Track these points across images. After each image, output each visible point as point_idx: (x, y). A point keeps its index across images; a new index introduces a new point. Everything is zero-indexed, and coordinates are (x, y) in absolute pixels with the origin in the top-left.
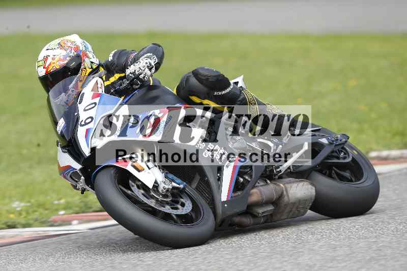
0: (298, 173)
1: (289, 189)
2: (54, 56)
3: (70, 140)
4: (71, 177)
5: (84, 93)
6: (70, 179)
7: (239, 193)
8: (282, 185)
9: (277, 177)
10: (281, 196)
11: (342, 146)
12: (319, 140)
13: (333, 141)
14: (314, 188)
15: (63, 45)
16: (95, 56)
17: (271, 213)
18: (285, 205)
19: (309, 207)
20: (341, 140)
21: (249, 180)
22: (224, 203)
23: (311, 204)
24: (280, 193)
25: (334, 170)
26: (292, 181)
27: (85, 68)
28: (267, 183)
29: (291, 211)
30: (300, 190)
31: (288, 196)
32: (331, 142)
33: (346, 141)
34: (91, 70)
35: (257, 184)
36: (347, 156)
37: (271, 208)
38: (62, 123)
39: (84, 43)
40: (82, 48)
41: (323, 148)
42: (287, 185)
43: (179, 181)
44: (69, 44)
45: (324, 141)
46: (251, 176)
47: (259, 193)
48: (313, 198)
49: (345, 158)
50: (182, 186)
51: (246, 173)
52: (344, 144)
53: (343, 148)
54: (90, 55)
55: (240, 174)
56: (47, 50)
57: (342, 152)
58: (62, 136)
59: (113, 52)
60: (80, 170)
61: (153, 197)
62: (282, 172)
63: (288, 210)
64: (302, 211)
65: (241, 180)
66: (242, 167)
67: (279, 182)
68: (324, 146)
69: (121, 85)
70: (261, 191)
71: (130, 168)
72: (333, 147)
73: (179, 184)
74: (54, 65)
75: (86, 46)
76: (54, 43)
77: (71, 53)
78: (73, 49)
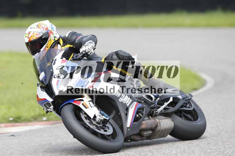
0: (166, 114)
1: (161, 123)
2: (34, 32)
3: (47, 85)
4: (45, 105)
6: (44, 106)
7: (136, 123)
8: (157, 120)
10: (156, 126)
11: (188, 101)
13: (185, 98)
14: (173, 123)
15: (39, 26)
16: (57, 33)
17: (150, 135)
18: (158, 131)
19: (169, 133)
20: (188, 97)
21: (142, 116)
22: (128, 128)
23: (170, 132)
24: (156, 124)
25: (183, 113)
26: (163, 118)
27: (51, 40)
28: (149, 118)
29: (160, 135)
30: (166, 123)
31: (160, 126)
32: (184, 98)
33: (191, 98)
34: (54, 41)
35: (145, 119)
36: (191, 107)
37: (150, 132)
38: (42, 75)
39: (52, 25)
40: (50, 29)
41: (179, 101)
42: (160, 120)
43: (106, 115)
44: (43, 26)
45: (180, 97)
46: (142, 114)
47: (146, 124)
48: (172, 129)
49: (189, 108)
50: (108, 118)
51: (140, 112)
53: (189, 102)
54: (54, 33)
55: (138, 112)
56: (31, 28)
57: (188, 104)
58: (42, 82)
59: (69, 32)
60: (52, 102)
62: (158, 113)
63: (159, 134)
64: (166, 135)
65: (138, 116)
66: (139, 109)
67: (156, 118)
68: (180, 100)
69: (77, 57)
70: (147, 122)
71: (81, 106)
72: (184, 101)
73: (106, 117)
74: (33, 37)
75: (53, 27)
76: (35, 25)
77: (43, 31)
78: (45, 29)
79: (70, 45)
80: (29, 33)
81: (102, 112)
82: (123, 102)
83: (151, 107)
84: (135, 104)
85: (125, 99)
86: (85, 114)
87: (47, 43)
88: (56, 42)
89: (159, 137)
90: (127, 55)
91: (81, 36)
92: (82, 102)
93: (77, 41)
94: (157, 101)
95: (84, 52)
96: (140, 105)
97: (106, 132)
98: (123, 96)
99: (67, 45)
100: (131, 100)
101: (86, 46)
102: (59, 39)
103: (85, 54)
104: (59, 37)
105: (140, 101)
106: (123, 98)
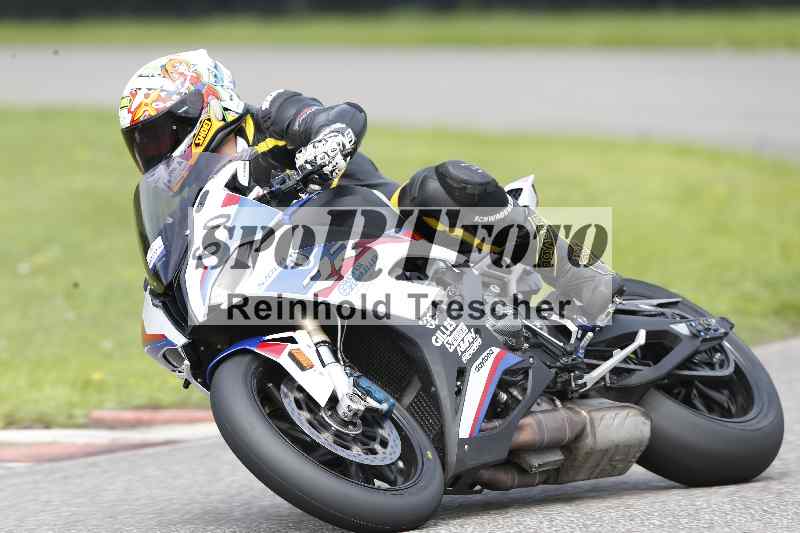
0: (620, 391)
1: (597, 422)
2: (149, 90)
3: (170, 284)
4: (164, 356)
5: (207, 192)
6: (162, 359)
7: (496, 423)
8: (584, 413)
9: (576, 395)
10: (579, 436)
11: (715, 343)
12: (672, 326)
13: (699, 332)
14: (648, 423)
15: (170, 70)
16: (235, 97)
17: (555, 467)
18: (587, 453)
19: (635, 459)
20: (715, 331)
21: (520, 398)
22: (462, 442)
24: (579, 427)
25: (697, 388)
27: (209, 120)
28: (556, 406)
29: (597, 465)
30: (619, 426)
32: (695, 332)
33: (726, 334)
34: (222, 123)
35: (535, 408)
36: (725, 364)
37: (557, 457)
38: (157, 246)
39: (215, 68)
40: (207, 78)
42: (594, 414)
43: (380, 393)
44: (182, 68)
45: (682, 329)
46: (524, 390)
47: (535, 427)
48: (646, 442)
50: (384, 407)
51: (514, 384)
52: (721, 338)
53: (719, 345)
54: (224, 94)
55: (503, 385)
56: (140, 76)
58: (154, 273)
59: (274, 94)
60: (184, 347)
61: (325, 427)
62: (589, 386)
63: (591, 462)
64: (620, 466)
65: (504, 397)
66: (508, 372)
67: (579, 406)
68: (681, 340)
69: (284, 182)
70: (542, 422)
71: (284, 360)
72: (698, 342)
73: (380, 402)
74: (147, 108)
75: (219, 76)
76: (154, 66)
77: (183, 86)
78: (189, 78)
79: (276, 139)
80: (134, 94)
81: (365, 383)
82: (447, 346)
83: (558, 364)
84: (493, 356)
85: (458, 338)
86: (301, 389)
87: (195, 131)
88: (229, 129)
89: (595, 474)
90: (478, 179)
91: (314, 109)
92: (290, 346)
93: (299, 126)
94: (585, 342)
95: (309, 167)
96: (513, 359)
97: (371, 457)
98: (448, 327)
99: (266, 138)
100: (479, 340)
101: (317, 144)
102: (241, 118)
103: (312, 173)
104: (240, 111)
105: (512, 342)
106: (448, 333)
